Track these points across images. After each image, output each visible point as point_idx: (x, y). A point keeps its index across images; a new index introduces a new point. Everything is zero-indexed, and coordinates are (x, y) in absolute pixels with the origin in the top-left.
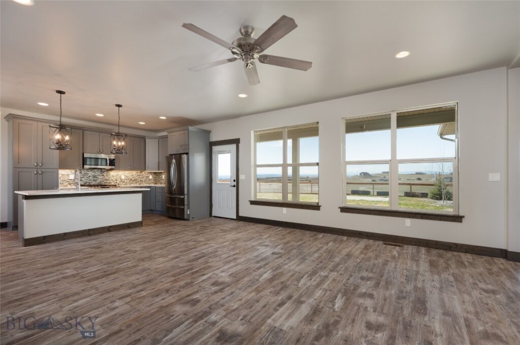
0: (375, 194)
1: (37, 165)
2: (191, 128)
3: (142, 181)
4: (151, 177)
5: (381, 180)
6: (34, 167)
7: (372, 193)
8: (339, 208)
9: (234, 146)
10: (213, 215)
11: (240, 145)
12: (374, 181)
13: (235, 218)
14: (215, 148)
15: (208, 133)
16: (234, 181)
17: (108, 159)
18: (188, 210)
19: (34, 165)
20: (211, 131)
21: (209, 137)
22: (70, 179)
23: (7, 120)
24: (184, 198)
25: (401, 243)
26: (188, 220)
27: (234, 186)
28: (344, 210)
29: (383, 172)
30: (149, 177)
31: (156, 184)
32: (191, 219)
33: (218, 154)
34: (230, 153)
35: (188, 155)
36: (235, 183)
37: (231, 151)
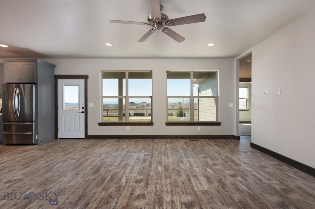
0: (147, 115)
2: (39, 61)
5: (141, 107)
7: (145, 115)
8: (165, 123)
9: (82, 81)
10: (59, 137)
11: (88, 80)
12: (137, 107)
13: (84, 137)
14: (60, 81)
15: (53, 66)
16: (83, 108)
18: (37, 135)
20: (56, 66)
21: (53, 71)
24: (32, 125)
25: (197, 139)
26: (37, 144)
27: (83, 112)
28: (168, 124)
29: (142, 102)
32: (39, 143)
33: (64, 86)
34: (77, 85)
35: (36, 85)
36: (84, 110)
37: (79, 84)
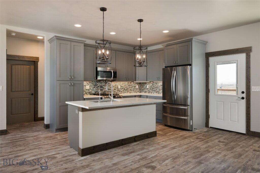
1: (71, 78)
3: (131, 90)
4: (137, 87)
6: (69, 79)
9: (243, 56)
11: (252, 54)
14: (212, 59)
16: (243, 92)
17: (112, 71)
18: (191, 121)
19: (69, 77)
20: (207, 42)
22: (86, 89)
23: (49, 42)
24: (187, 109)
27: (243, 98)
30: (136, 86)
31: (141, 92)
32: (193, 130)
33: (217, 64)
34: (235, 63)
35: (191, 66)
36: (244, 95)
37: (238, 61)
